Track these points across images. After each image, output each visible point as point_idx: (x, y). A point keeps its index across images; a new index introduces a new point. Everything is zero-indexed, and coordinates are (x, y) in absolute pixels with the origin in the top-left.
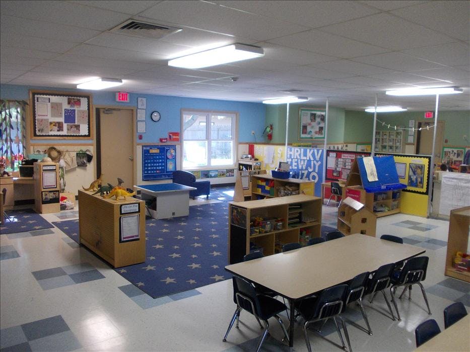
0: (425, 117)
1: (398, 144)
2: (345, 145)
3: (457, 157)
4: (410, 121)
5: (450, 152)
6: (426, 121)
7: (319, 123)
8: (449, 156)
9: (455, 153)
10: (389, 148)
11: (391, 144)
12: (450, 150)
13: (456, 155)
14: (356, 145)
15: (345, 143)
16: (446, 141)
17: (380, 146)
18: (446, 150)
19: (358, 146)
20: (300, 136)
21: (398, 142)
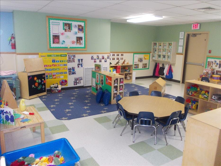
0: (192, 29)
1: (169, 54)
2: (111, 54)
3: (219, 68)
4: (181, 33)
5: (212, 62)
6: (193, 33)
7: (76, 33)
8: (212, 66)
9: (217, 64)
10: (163, 57)
11: (164, 53)
12: (213, 60)
13: (218, 65)
14: (133, 54)
15: (111, 52)
16: (210, 52)
17: (156, 56)
18: (209, 60)
19: (135, 55)
20: (50, 45)
21: (169, 52)
